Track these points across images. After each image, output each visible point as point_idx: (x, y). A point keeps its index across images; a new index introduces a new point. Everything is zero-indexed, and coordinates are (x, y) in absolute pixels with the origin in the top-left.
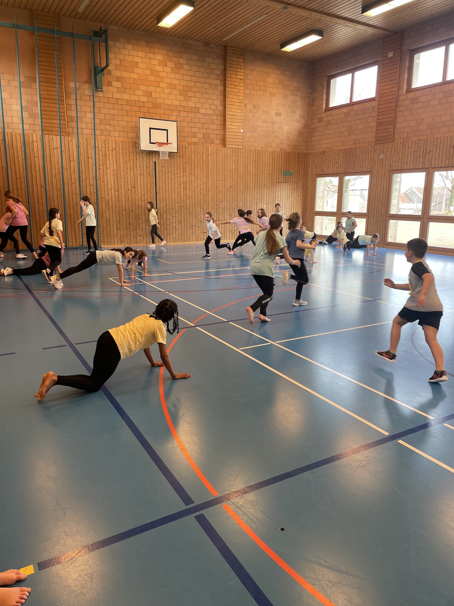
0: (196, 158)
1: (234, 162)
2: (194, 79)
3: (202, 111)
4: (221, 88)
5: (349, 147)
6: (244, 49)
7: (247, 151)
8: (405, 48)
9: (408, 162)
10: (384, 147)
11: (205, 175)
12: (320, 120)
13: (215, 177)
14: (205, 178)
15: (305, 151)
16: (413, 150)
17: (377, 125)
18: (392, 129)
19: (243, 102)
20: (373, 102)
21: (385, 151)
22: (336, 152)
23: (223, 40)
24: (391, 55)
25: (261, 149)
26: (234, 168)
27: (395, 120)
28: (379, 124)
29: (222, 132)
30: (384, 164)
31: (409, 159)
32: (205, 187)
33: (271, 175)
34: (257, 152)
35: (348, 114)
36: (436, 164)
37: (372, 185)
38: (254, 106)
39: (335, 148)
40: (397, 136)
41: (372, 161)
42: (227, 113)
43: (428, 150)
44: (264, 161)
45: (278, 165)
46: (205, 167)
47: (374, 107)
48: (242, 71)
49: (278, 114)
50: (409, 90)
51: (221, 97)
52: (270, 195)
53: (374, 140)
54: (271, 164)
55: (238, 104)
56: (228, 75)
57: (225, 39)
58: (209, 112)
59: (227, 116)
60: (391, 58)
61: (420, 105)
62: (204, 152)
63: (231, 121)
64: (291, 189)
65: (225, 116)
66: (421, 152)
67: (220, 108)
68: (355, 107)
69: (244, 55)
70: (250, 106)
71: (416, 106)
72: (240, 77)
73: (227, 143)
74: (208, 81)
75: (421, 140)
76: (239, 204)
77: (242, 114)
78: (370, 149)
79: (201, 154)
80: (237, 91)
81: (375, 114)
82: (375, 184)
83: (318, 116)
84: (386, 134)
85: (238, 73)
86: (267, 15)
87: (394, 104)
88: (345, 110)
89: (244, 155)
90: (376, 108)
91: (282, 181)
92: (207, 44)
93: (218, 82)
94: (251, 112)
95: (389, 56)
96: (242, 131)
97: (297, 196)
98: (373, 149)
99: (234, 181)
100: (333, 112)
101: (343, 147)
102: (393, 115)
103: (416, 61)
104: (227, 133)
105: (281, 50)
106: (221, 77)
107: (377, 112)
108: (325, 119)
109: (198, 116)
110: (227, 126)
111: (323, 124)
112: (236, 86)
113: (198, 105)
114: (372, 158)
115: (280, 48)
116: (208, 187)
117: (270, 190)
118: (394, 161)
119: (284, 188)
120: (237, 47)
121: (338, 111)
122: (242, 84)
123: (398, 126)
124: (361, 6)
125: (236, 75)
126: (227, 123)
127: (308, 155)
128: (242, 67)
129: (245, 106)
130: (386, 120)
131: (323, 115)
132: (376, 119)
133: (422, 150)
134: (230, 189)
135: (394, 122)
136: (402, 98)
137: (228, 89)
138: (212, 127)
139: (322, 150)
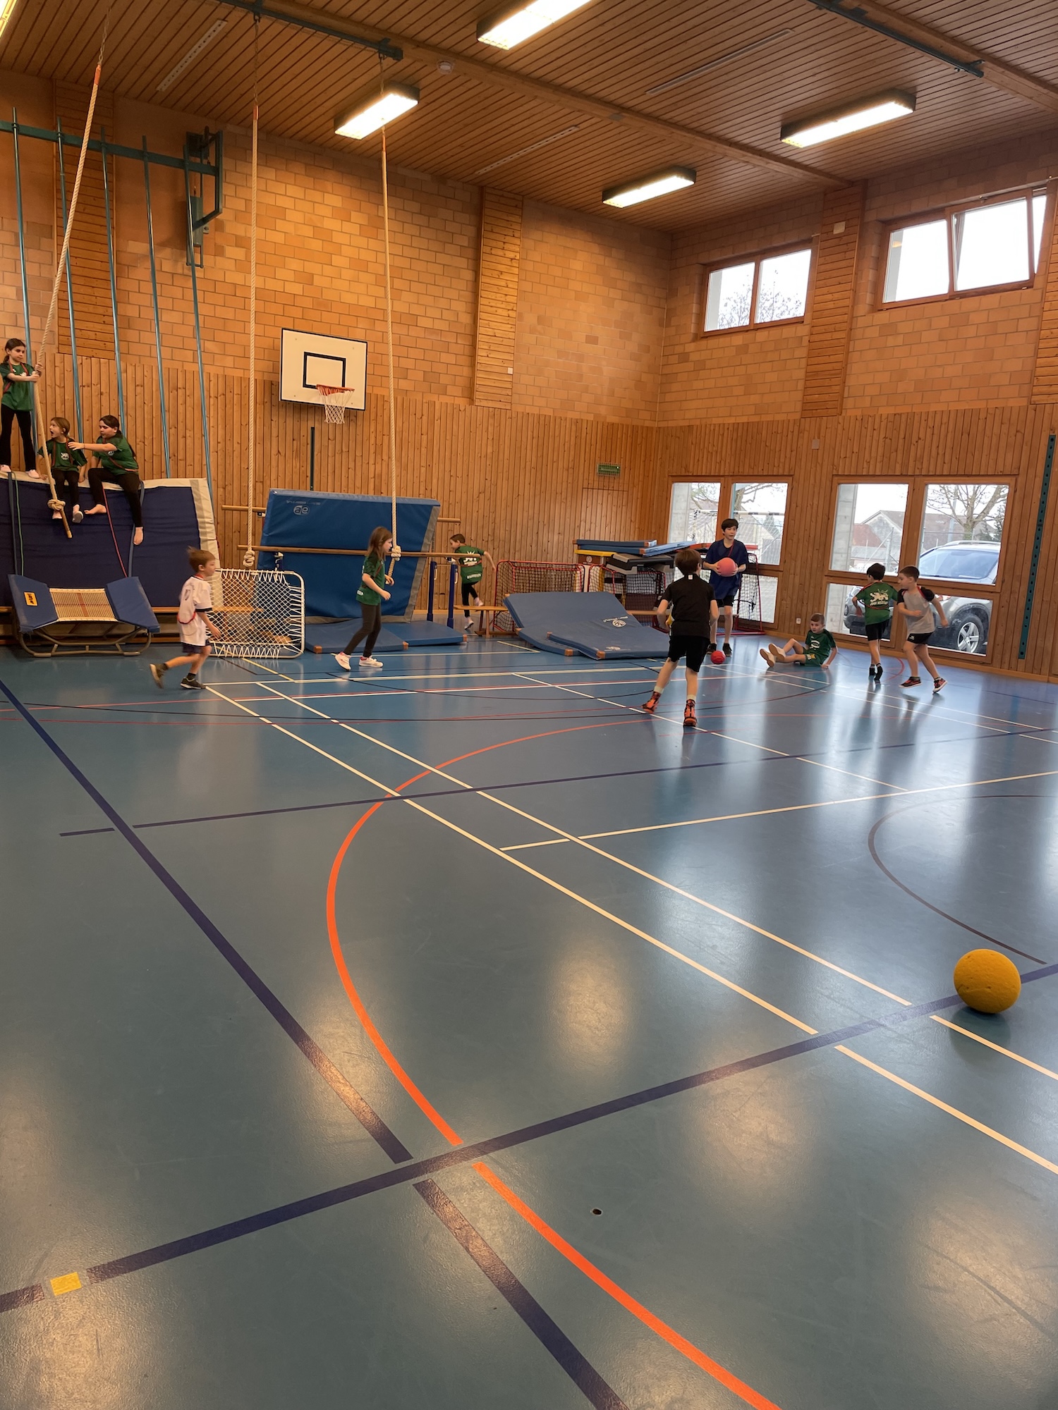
0: (406, 425)
1: (490, 437)
2: (408, 252)
3: (423, 322)
4: (468, 275)
5: (744, 419)
6: (523, 196)
7: (520, 416)
8: (871, 217)
9: (872, 462)
10: (820, 425)
11: (423, 464)
12: (684, 358)
13: (447, 468)
14: (423, 470)
15: (647, 424)
16: (882, 436)
17: (806, 377)
18: (838, 387)
19: (515, 309)
20: (800, 327)
21: (822, 434)
22: (717, 428)
23: (476, 173)
24: (839, 229)
25: (552, 415)
26: (490, 450)
27: (845, 368)
28: (810, 375)
29: (466, 371)
30: (820, 461)
31: (873, 454)
32: (422, 488)
33: (571, 471)
34: (542, 419)
35: (743, 349)
36: (932, 468)
37: (794, 505)
38: (540, 320)
39: (715, 421)
40: (849, 403)
41: (794, 453)
42: (481, 330)
43: (915, 439)
44: (557, 439)
45: (587, 450)
46: (424, 443)
47: (802, 337)
48: (518, 242)
49: (592, 340)
50: (878, 306)
51: (468, 296)
52: (568, 515)
53: (799, 407)
54: (572, 448)
55: (505, 313)
56: (484, 249)
57: (482, 171)
58: (439, 325)
59: (479, 337)
60: (840, 236)
61: (900, 340)
62: (425, 413)
63: (487, 348)
64: (615, 503)
65: (474, 336)
66: (901, 441)
67: (466, 319)
68: (761, 336)
69: (522, 209)
70: (531, 319)
71: (891, 341)
72: (512, 255)
73: (477, 395)
74: (443, 258)
75: (900, 415)
76: (497, 531)
77: (512, 335)
78: (791, 429)
79: (418, 415)
80: (503, 283)
81: (802, 352)
82: (799, 504)
83: (679, 349)
84: (826, 397)
85: (506, 246)
86: (576, 129)
87: (843, 335)
88: (738, 340)
89: (514, 424)
90: (806, 339)
91: (596, 486)
92: (441, 177)
93: (463, 262)
94: (532, 331)
95: (836, 232)
96: (510, 371)
97: (628, 521)
98: (796, 428)
99: (489, 479)
100: (712, 343)
101: (732, 420)
102: (840, 357)
103: (893, 244)
104: (479, 374)
105: (604, 202)
106: (470, 253)
107: (806, 349)
108: (693, 357)
109: (414, 332)
110: (479, 359)
111: (690, 366)
112: (501, 272)
113: (416, 310)
114: (794, 448)
115: (601, 198)
116: (429, 489)
117: (569, 504)
118: (842, 456)
119: (600, 502)
120: (509, 189)
121: (722, 341)
122: (516, 271)
123: (851, 381)
124: (779, 124)
125: (503, 249)
126: (480, 352)
127: (654, 432)
128: (517, 234)
129: (520, 317)
130: (829, 367)
131: (691, 347)
132: (804, 362)
133: (902, 436)
134: (478, 497)
135: (842, 372)
136: (861, 322)
137: (483, 279)
138: (445, 358)
139: (686, 423)
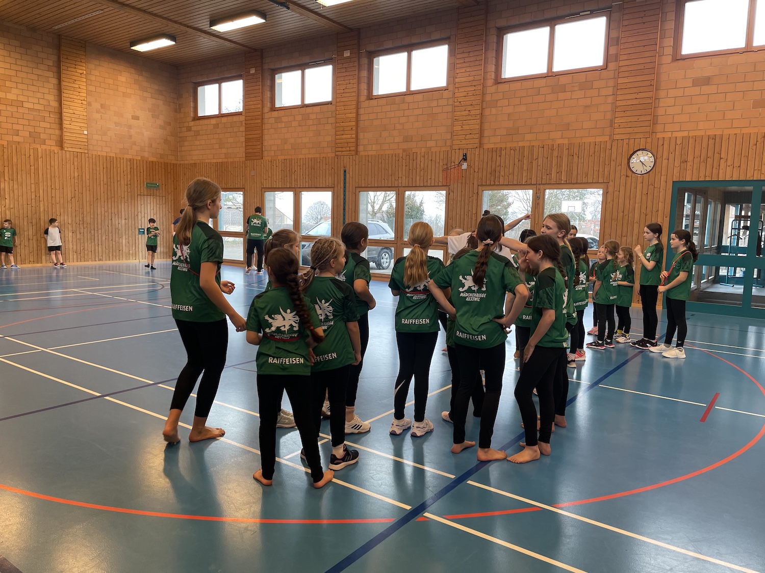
0: (19, 161)
1: (76, 168)
2: (14, 67)
3: (25, 105)
4: (55, 81)
5: (220, 160)
6: (85, 41)
7: (94, 157)
8: (266, 67)
9: (277, 181)
10: (254, 164)
11: (33, 182)
12: (189, 129)
13: (49, 184)
14: (33, 186)
15: (174, 162)
16: (280, 170)
17: (245, 140)
18: (259, 146)
19: (85, 100)
20: (240, 116)
21: (255, 168)
22: (208, 165)
23: (53, 28)
24: (253, 71)
25: (114, 156)
26: (76, 174)
27: (262, 137)
28: (247, 140)
29: (57, 132)
30: (255, 181)
31: (278, 178)
32: (33, 197)
33: (129, 186)
34: (108, 158)
35: (216, 126)
36: (302, 184)
37: (246, 202)
38: (102, 106)
39: (207, 161)
40: (265, 154)
41: (244, 177)
42: (64, 110)
43: (293, 171)
44: (119, 169)
45: (138, 175)
46: (32, 171)
47: (242, 121)
48: (84, 65)
49: (137, 118)
50: (273, 108)
51: (55, 92)
52: (130, 209)
53: (244, 156)
54: (129, 174)
55: (80, 102)
56: (62, 67)
57: (56, 27)
58: (37, 107)
59: (64, 114)
60: (253, 75)
61: (283, 125)
62: (32, 154)
63: (70, 120)
64: (158, 203)
65: (61, 113)
66: (288, 172)
67: (55, 104)
68: (224, 120)
69: (85, 48)
70: (96, 106)
71: (280, 125)
72: (81, 72)
73: (65, 145)
74: (36, 71)
75: (287, 159)
76: (85, 219)
77: (85, 114)
78: (241, 166)
79: (27, 155)
80: (77, 86)
81: (243, 129)
82: (249, 202)
83: (186, 124)
84: (255, 151)
85: (77, 67)
86: (102, 12)
87: (259, 121)
88: (214, 121)
89: (91, 161)
90: (244, 122)
91: (145, 194)
92: (33, 29)
93: (50, 74)
94: (97, 112)
95: (251, 73)
96: (86, 132)
97: (167, 212)
98: (244, 165)
99: (77, 190)
100: (202, 122)
101: (215, 161)
102: (259, 132)
103: (277, 81)
104: (65, 134)
105: (131, 48)
106: (55, 69)
107: (244, 127)
108: (194, 129)
109: (21, 110)
110: (64, 126)
111: (192, 133)
112: (75, 80)
113: (21, 98)
114: (244, 175)
115: (129, 46)
116: (38, 196)
117: (130, 203)
118: (265, 178)
119: (149, 202)
120: (76, 37)
121: (206, 122)
122: (85, 80)
123: (265, 143)
124: (209, 20)
125: (75, 68)
126: (65, 122)
127: (178, 166)
128: (83, 61)
129: (89, 104)
130: (254, 136)
131: (192, 124)
132: (244, 133)
133: (288, 170)
134: (71, 200)
135: (261, 139)
136: (266, 116)
137: (63, 83)
138: (43, 124)
139: (193, 162)
